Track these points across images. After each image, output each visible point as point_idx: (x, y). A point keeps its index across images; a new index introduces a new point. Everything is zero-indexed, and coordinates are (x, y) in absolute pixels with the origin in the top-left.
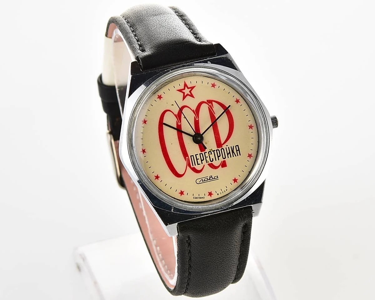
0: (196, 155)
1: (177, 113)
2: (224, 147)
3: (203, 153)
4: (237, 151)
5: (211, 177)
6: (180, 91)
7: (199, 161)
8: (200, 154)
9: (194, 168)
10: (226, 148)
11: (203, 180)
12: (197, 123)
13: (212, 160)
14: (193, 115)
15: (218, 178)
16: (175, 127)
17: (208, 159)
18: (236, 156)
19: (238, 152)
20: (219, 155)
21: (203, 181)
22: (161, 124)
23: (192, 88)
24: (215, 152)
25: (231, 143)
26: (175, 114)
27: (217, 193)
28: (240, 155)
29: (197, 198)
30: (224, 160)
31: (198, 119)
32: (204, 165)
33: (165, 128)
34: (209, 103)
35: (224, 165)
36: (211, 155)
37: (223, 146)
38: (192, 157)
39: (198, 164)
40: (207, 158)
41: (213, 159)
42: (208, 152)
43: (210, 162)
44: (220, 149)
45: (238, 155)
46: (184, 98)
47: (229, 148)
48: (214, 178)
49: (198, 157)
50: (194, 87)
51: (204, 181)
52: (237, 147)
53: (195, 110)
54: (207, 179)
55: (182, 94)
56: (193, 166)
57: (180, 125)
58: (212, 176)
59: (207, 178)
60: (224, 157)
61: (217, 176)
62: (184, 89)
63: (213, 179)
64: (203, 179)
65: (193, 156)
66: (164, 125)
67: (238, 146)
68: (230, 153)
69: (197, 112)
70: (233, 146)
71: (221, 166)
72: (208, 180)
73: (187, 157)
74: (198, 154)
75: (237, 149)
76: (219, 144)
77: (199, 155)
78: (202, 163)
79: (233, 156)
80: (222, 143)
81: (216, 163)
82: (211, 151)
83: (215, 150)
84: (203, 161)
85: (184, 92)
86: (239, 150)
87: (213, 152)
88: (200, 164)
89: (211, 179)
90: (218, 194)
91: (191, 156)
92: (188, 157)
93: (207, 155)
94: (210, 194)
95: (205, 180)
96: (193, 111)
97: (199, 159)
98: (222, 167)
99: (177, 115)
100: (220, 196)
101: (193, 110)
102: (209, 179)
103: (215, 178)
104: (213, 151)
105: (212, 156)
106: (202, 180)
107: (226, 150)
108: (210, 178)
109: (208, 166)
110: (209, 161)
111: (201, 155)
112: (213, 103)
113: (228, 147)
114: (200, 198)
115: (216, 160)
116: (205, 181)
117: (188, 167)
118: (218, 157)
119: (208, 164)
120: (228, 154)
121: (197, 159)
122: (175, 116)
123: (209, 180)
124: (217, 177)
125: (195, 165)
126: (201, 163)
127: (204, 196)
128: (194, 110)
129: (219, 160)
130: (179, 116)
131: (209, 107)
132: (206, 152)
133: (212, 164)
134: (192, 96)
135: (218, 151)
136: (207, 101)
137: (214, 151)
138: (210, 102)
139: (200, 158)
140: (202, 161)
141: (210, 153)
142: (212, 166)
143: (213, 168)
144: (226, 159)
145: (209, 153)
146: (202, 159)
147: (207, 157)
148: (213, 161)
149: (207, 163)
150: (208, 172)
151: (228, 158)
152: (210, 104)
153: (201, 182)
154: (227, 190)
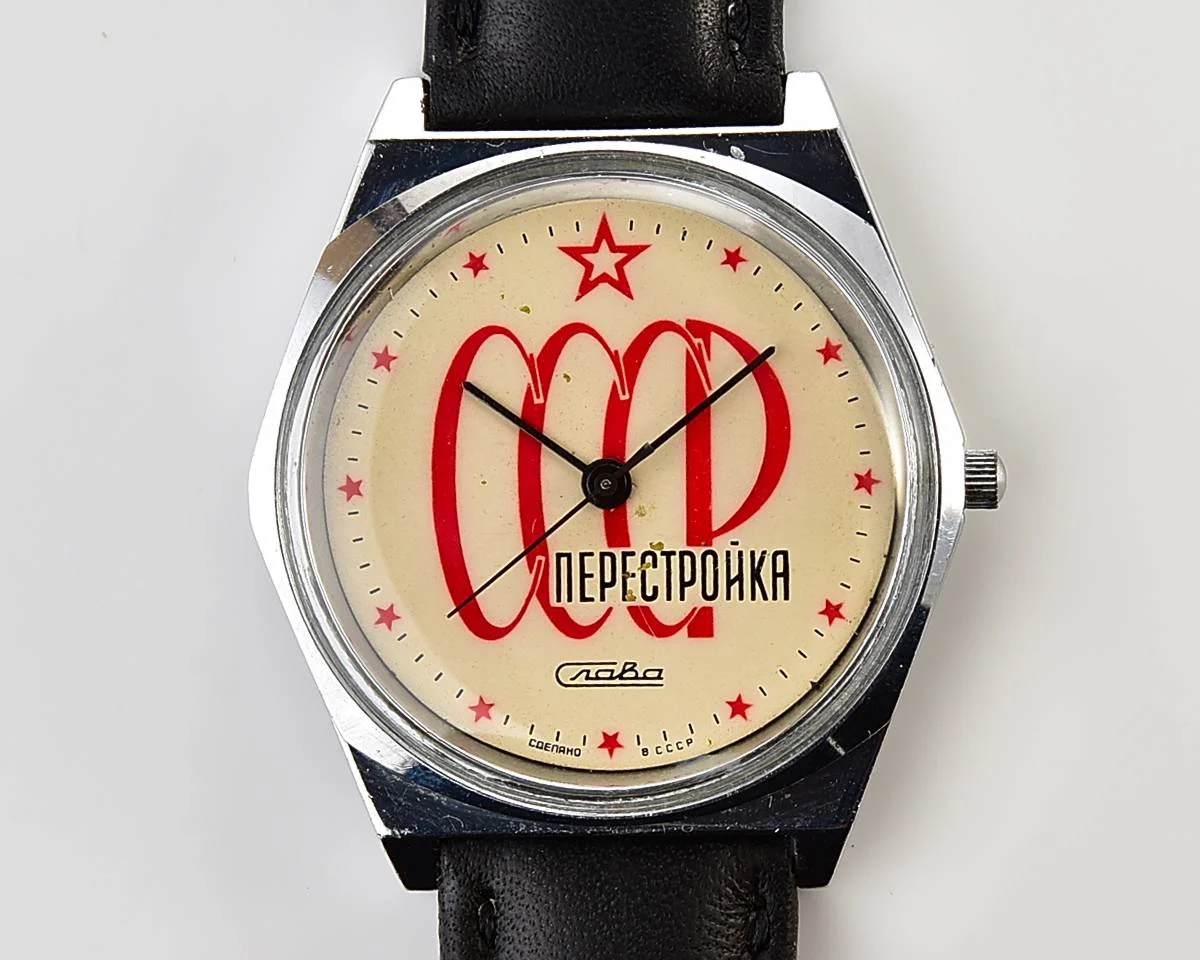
0: (582, 556)
1: (540, 350)
2: (720, 545)
3: (618, 552)
4: (775, 575)
5: (631, 669)
6: (575, 253)
7: (593, 587)
8: (603, 555)
9: (563, 609)
10: (728, 553)
11: (592, 675)
12: (617, 414)
13: (649, 593)
14: (608, 375)
15: (659, 678)
16: (517, 409)
17: (634, 585)
18: (765, 598)
19: (780, 581)
20: (688, 578)
21: (587, 678)
22: (457, 384)
23: (633, 251)
24: (675, 560)
25: (755, 537)
26: (528, 353)
27: (642, 747)
28: (786, 597)
29: (546, 747)
30: (708, 603)
31: (627, 397)
32: (610, 609)
33: (469, 406)
34: (696, 337)
35: (701, 624)
36: (650, 571)
37: (716, 540)
38: (564, 560)
39: (583, 599)
40: (629, 580)
41: (655, 589)
42: (638, 556)
43: (640, 602)
44: (698, 552)
45: (775, 598)
46: (586, 286)
47: (740, 554)
48: (641, 675)
49: (592, 565)
50: (644, 248)
51: (594, 677)
52: (780, 558)
53: (621, 355)
54: (608, 674)
55: (581, 270)
56: (559, 600)
57: (542, 407)
58: (635, 664)
59: (612, 671)
60: (710, 592)
61: (661, 671)
62: (595, 249)
63: (636, 678)
64: (593, 670)
65: (569, 556)
66: (466, 392)
67: (785, 554)
68: (740, 578)
69: (630, 363)
70: (764, 552)
71: (685, 630)
72: (611, 678)
73: (539, 558)
74: (591, 554)
75: (780, 569)
76: (699, 528)
77: (597, 556)
78: (603, 598)
79: (753, 598)
80: (715, 527)
81: (668, 611)
82: (658, 553)
83: (674, 553)
84: (607, 590)
85: (593, 262)
86: (785, 574)
87: (662, 560)
88: (592, 600)
89: (629, 674)
90: (645, 751)
91: (559, 556)
92: (543, 558)
93: (633, 564)
94: (611, 743)
95: (601, 675)
96: (614, 357)
97: (591, 576)
98: (691, 634)
99: (536, 356)
100: (653, 760)
101: (613, 350)
102: (620, 677)
103: (648, 674)
104: (663, 553)
105: (656, 577)
106: (588, 671)
107: (728, 561)
108: (624, 671)
109: (628, 613)
110: (638, 594)
111: (608, 559)
112: (714, 337)
113: (737, 548)
114: (561, 750)
115: (669, 598)
116: (597, 678)
117: (534, 598)
118: (683, 585)
119: (630, 609)
120: (730, 583)
121: (583, 576)
122: (529, 360)
123: (617, 681)
124: (656, 674)
125: (570, 599)
126: (597, 598)
127: (581, 747)
128: (616, 352)
129: (682, 598)
130: (543, 365)
131: (688, 352)
132: (633, 554)
133: (646, 609)
134: (622, 286)
135: (687, 559)
136: (688, 321)
137: (668, 555)
138: (699, 330)
139: (597, 576)
140: (604, 585)
141: (649, 559)
142: (644, 619)
143: (648, 631)
144: (719, 605)
145: (643, 561)
146: (608, 579)
147: (633, 575)
148: (654, 596)
149: (624, 599)
150: (622, 641)
151: (728, 598)
152: (697, 341)
153: (581, 680)
154: (689, 742)
